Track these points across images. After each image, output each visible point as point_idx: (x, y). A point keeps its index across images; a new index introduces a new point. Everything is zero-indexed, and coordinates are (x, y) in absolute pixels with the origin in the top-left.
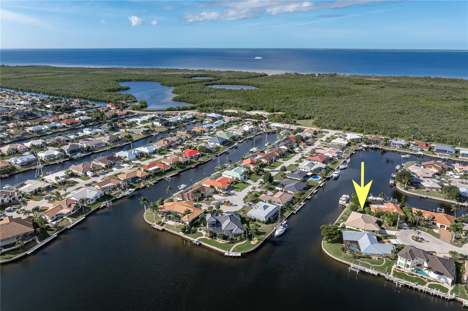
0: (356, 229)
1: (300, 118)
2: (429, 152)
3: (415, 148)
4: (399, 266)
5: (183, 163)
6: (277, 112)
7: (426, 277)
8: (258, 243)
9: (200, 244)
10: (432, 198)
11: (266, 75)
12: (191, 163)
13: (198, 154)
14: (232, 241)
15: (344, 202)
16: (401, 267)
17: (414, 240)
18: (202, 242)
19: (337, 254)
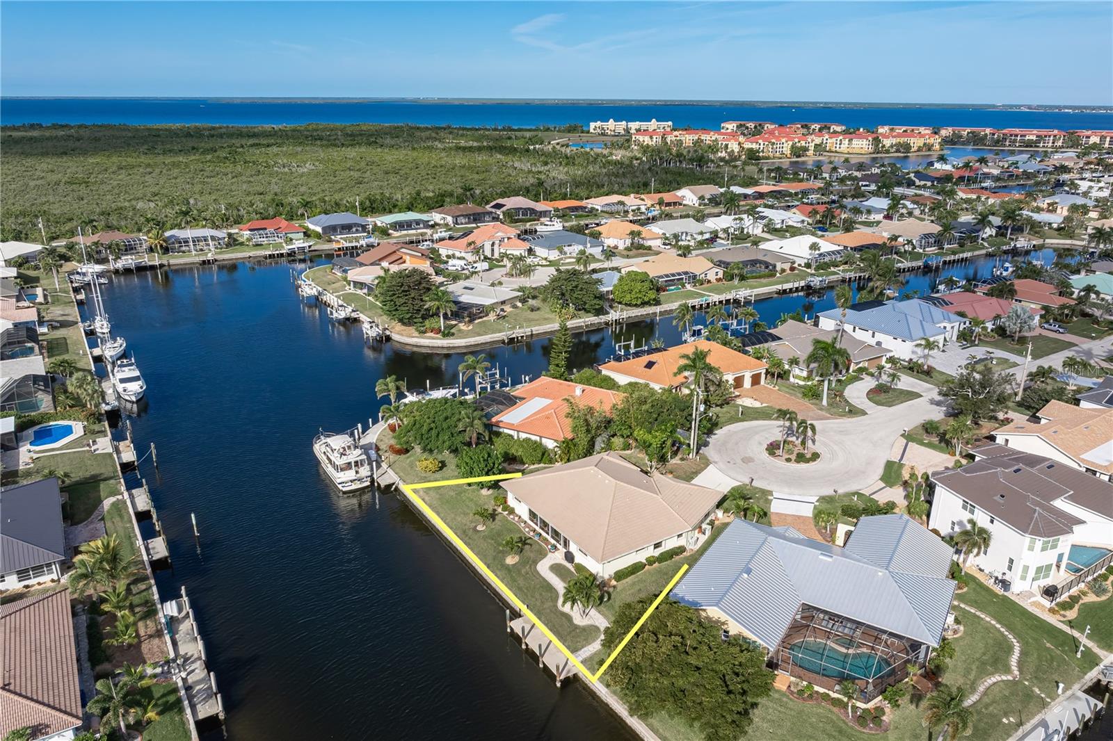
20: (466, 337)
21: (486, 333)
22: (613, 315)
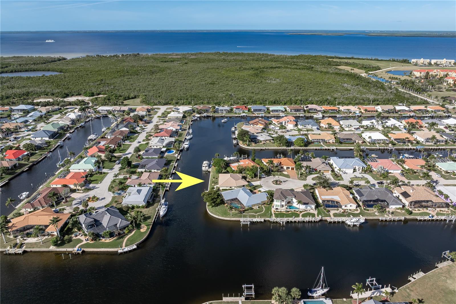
0: (229, 188)
1: (125, 98)
2: (249, 113)
3: (237, 111)
4: (276, 208)
5: (10, 168)
6: (97, 95)
7: (297, 210)
8: (148, 229)
9: (83, 252)
10: (269, 148)
11: (65, 59)
12: (21, 166)
13: (26, 153)
14: (121, 236)
15: (207, 168)
16: (278, 208)
17: (275, 184)
18: (85, 248)
19: (225, 214)
20: (253, 147)
21: (257, 147)
22: (292, 148)
